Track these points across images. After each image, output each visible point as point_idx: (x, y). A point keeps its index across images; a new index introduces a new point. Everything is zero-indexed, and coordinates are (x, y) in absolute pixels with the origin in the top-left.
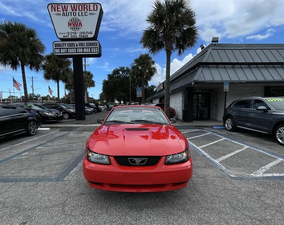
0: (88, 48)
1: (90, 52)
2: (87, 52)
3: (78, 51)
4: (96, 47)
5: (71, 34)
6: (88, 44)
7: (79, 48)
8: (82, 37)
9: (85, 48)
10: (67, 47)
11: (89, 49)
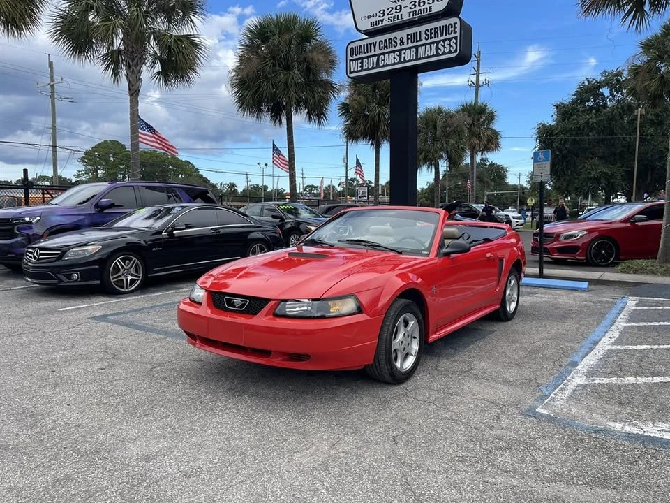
0: (430, 44)
1: (434, 56)
2: (428, 57)
3: (404, 57)
4: (453, 35)
5: (388, 15)
6: (431, 33)
7: (405, 49)
8: (416, 17)
9: (421, 46)
10: (378, 52)
11: (434, 47)
